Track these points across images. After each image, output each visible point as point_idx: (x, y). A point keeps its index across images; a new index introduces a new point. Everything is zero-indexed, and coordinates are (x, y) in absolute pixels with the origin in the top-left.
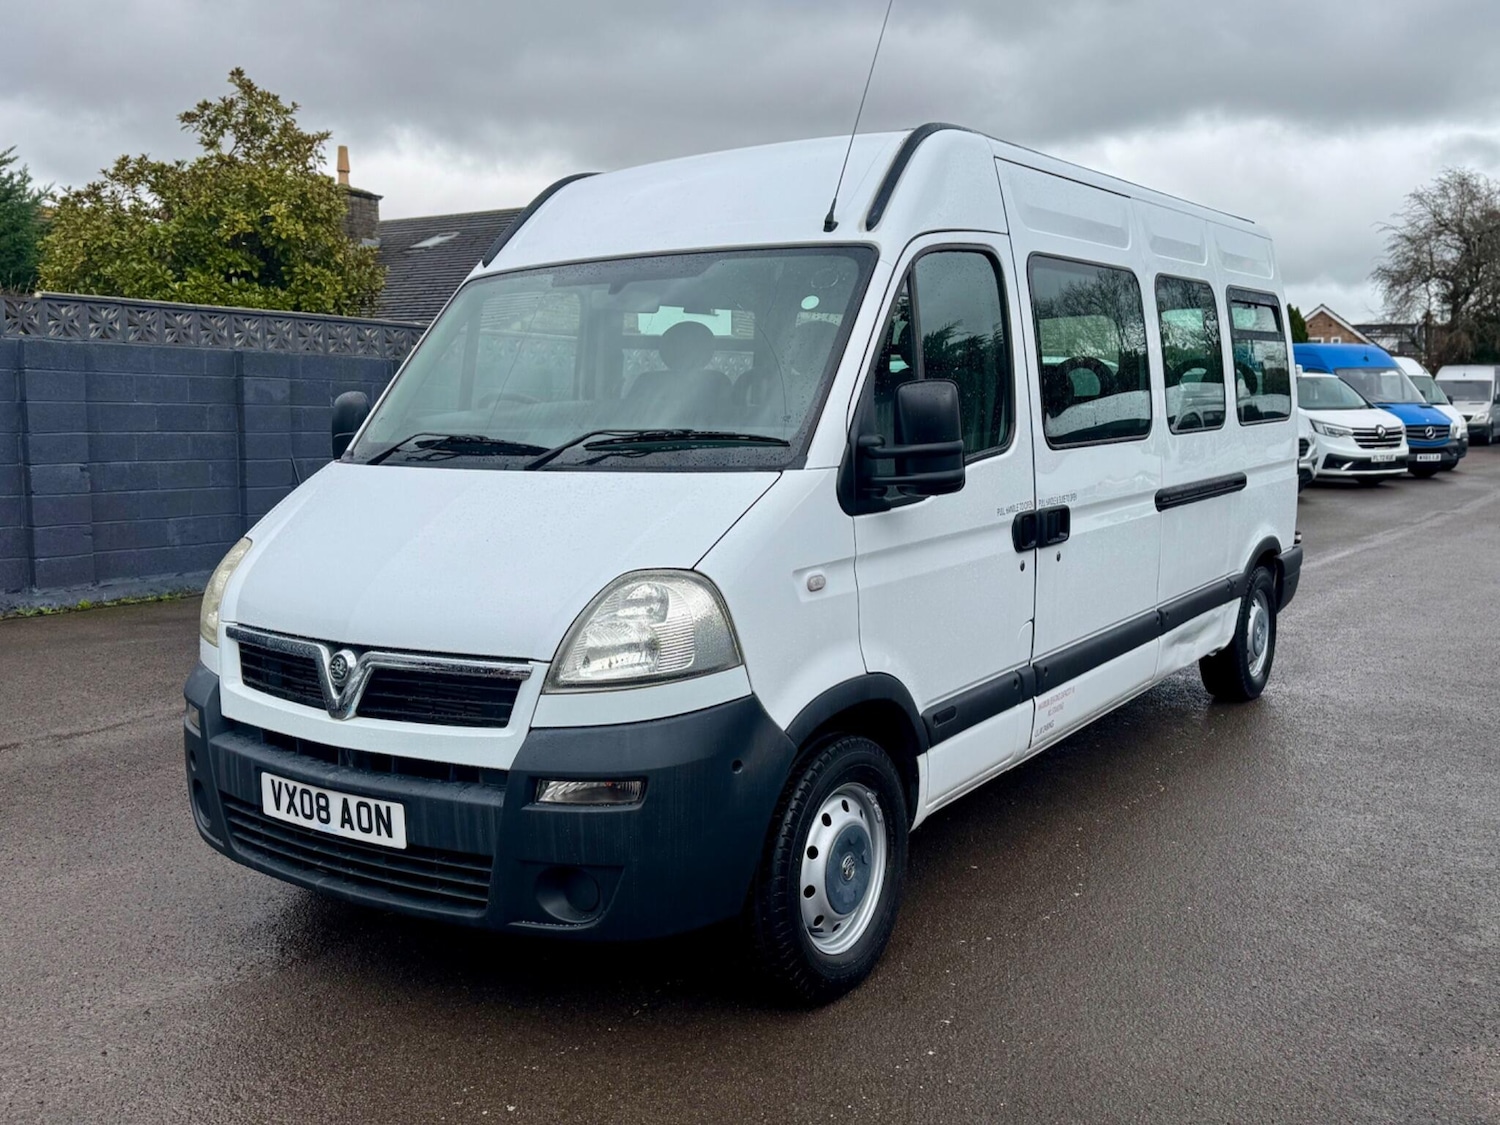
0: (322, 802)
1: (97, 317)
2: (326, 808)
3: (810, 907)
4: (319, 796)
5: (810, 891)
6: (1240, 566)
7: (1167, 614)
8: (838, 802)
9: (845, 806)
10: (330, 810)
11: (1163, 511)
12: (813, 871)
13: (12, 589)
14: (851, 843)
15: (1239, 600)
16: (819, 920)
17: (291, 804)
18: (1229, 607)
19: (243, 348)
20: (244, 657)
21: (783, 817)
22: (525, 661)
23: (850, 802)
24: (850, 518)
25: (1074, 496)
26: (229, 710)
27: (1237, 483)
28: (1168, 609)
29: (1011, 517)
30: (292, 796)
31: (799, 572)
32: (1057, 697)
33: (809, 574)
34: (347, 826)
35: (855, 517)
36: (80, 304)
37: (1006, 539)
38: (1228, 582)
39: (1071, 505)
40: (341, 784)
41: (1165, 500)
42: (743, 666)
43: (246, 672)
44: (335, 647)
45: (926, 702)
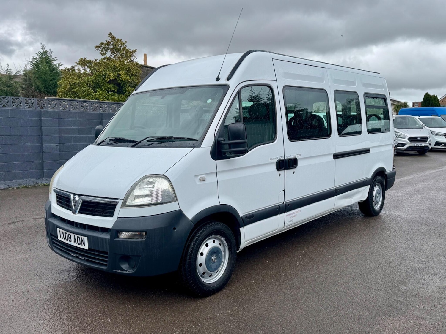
0: (70, 236)
1: (62, 104)
2: (70, 238)
3: (200, 270)
4: (69, 234)
5: (201, 265)
6: (370, 176)
7: (338, 189)
8: (212, 240)
9: (214, 242)
10: (71, 238)
11: (336, 159)
12: (201, 259)
13: (38, 178)
14: (215, 252)
15: (369, 186)
16: (204, 273)
17: (63, 237)
18: (366, 188)
19: (103, 112)
20: (57, 197)
21: (191, 244)
22: (118, 199)
23: (215, 240)
24: (215, 161)
25: (300, 155)
26: (53, 212)
27: (367, 151)
28: (338, 188)
29: (276, 161)
30: (63, 234)
31: (197, 176)
32: (294, 213)
33: (199, 177)
34: (75, 243)
35: (217, 161)
36: (57, 100)
37: (274, 167)
38: (364, 180)
39: (298, 158)
40: (73, 231)
41: (336, 156)
42: (177, 202)
43: (58, 201)
44: (75, 194)
45: (243, 213)
